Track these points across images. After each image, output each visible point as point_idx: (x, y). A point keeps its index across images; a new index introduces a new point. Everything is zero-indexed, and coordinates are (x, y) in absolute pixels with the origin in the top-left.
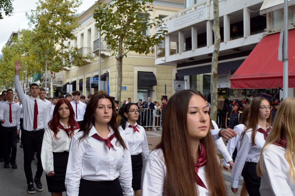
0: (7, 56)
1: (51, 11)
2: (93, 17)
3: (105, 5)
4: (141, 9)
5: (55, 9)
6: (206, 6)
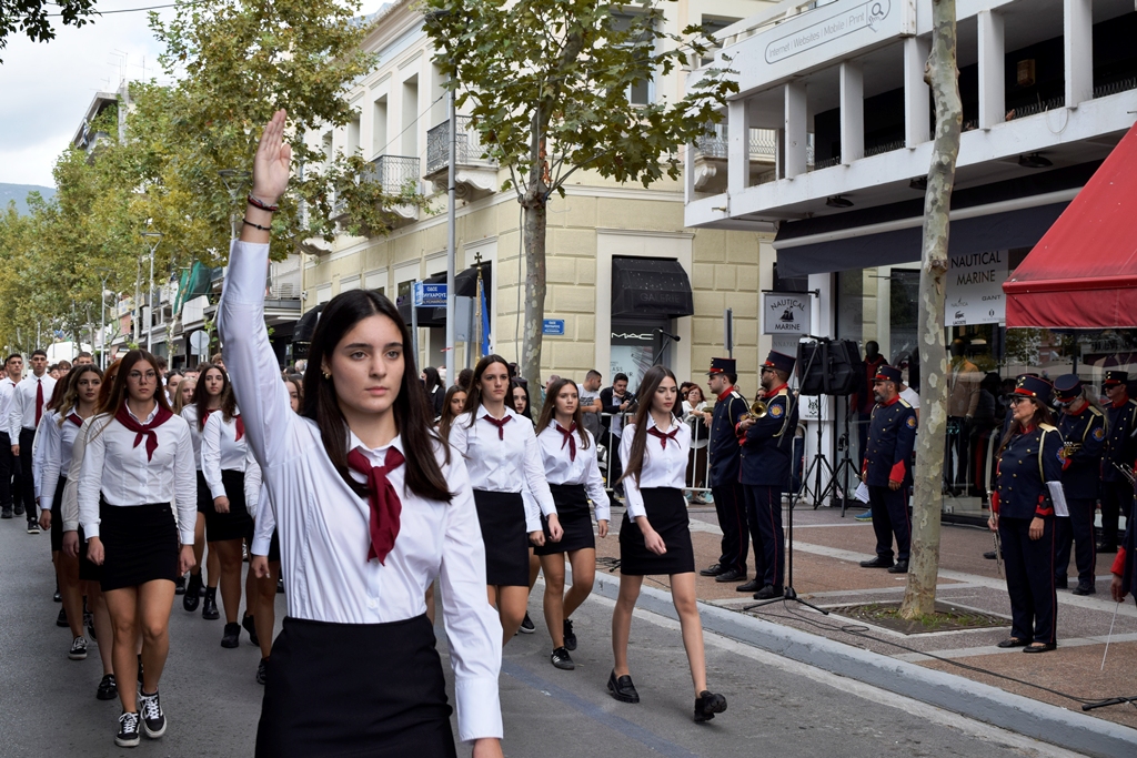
0: (74, 193)
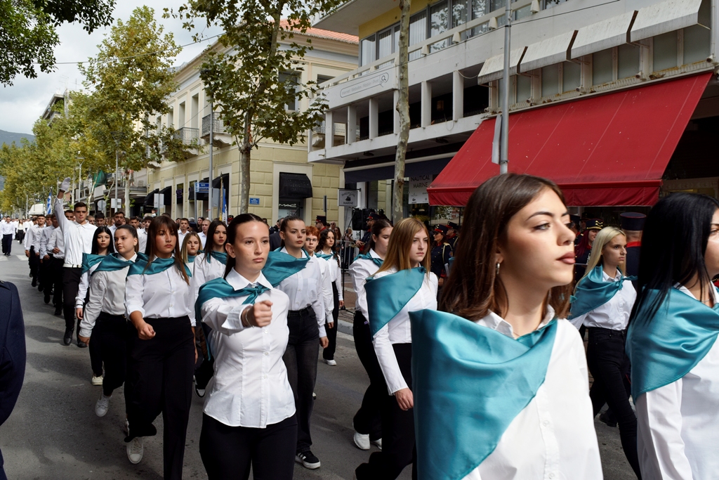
0: (43, 139)
1: (125, 61)
2: (200, 77)
3: (221, 57)
4: (284, 66)
5: (133, 58)
6: (394, 65)
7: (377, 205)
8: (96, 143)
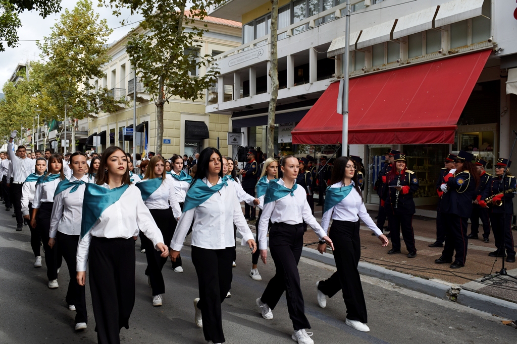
0: (10, 96)
1: (71, 39)
2: (126, 51)
3: (141, 37)
4: (188, 44)
5: (77, 37)
6: (267, 43)
7: (255, 144)
8: (50, 99)
